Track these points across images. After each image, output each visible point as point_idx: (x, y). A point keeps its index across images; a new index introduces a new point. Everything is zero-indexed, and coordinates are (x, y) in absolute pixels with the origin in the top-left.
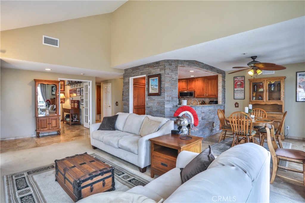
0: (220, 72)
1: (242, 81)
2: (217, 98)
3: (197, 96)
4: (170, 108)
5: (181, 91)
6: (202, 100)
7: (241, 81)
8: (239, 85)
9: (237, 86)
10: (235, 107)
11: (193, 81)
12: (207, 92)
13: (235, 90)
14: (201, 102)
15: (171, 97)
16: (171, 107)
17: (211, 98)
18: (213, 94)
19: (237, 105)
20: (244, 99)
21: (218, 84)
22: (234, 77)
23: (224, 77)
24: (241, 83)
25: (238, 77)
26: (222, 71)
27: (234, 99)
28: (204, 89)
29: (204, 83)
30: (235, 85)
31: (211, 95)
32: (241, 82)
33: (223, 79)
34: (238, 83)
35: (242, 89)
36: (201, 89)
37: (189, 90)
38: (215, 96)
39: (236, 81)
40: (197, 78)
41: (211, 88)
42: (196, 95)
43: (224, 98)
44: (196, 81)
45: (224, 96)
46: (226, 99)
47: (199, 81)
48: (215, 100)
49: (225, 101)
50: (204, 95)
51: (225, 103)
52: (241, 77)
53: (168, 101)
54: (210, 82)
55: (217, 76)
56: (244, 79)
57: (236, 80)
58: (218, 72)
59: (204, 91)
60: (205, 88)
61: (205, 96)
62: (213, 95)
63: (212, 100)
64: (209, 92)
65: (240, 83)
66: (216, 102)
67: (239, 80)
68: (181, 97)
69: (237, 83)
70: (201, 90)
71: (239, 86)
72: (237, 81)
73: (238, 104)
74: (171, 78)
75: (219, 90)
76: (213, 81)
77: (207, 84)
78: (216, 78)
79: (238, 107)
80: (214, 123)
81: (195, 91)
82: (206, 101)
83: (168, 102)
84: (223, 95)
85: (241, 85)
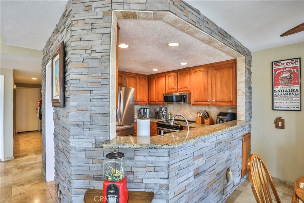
0: (241, 51)
1: (295, 70)
2: (234, 106)
3: (195, 102)
4: (86, 149)
5: (167, 93)
6: (204, 110)
7: (292, 70)
8: (286, 78)
9: (280, 82)
10: (276, 128)
11: (187, 73)
12: (214, 95)
13: (276, 89)
14: (202, 114)
15: (88, 114)
16: (90, 145)
17: (221, 107)
18: (226, 99)
19: (280, 124)
20: (300, 110)
21: (238, 77)
22: (273, 62)
23: (249, 63)
24: (291, 73)
25: (282, 62)
26: (245, 49)
27: (273, 110)
28: (208, 89)
29: (207, 77)
30: (275, 80)
31: (222, 102)
32: (290, 71)
33: (248, 67)
34: (284, 75)
35: (293, 88)
36: (202, 88)
37: (179, 90)
38: (231, 103)
39: (278, 69)
40: (194, 68)
41: (221, 86)
42: (192, 101)
43: (249, 107)
44: (193, 73)
45: (250, 103)
46: (253, 109)
47: (197, 73)
48: (230, 111)
49: (251, 113)
50: (207, 102)
51: (251, 117)
52: (290, 61)
53: (78, 125)
54: (219, 74)
55: (234, 62)
56: (299, 65)
57: (278, 67)
58: (239, 49)
59: (208, 94)
60: (210, 86)
61: (210, 103)
62: (225, 102)
63: (223, 110)
64: (218, 94)
65: (288, 75)
66: (234, 117)
67: (285, 68)
68: (167, 104)
69: (280, 74)
70: (202, 91)
71: (287, 81)
72: (281, 70)
73: (283, 121)
74: (89, 51)
75: (240, 90)
76: (226, 72)
77: (213, 78)
78: (232, 65)
79: (283, 127)
80: (228, 170)
81: (190, 94)
82: (212, 112)
83: (80, 130)
84: (248, 101)
85: (290, 78)
